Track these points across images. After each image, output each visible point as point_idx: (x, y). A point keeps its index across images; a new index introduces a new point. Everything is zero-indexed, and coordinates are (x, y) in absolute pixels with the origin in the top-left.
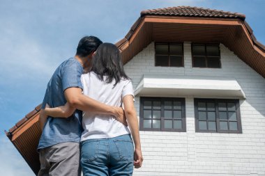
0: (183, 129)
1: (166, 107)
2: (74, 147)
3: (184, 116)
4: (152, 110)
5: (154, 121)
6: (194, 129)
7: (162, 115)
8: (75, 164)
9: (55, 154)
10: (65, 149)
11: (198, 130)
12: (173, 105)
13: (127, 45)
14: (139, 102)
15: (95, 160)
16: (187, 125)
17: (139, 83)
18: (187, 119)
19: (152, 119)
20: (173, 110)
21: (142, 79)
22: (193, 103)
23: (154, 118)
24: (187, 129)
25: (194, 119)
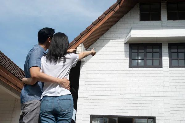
0: (160, 66)
1: (148, 50)
2: (37, 103)
3: (161, 56)
4: (138, 53)
5: (139, 61)
6: (168, 65)
7: (145, 56)
8: (36, 114)
9: (26, 108)
10: (31, 105)
11: (171, 66)
12: (153, 48)
13: (118, 7)
14: (128, 48)
15: (46, 112)
16: (163, 63)
17: (128, 34)
18: (163, 58)
19: (138, 59)
20: (153, 52)
21: (130, 31)
22: (167, 47)
23: (139, 58)
24: (163, 65)
25: (168, 58)
